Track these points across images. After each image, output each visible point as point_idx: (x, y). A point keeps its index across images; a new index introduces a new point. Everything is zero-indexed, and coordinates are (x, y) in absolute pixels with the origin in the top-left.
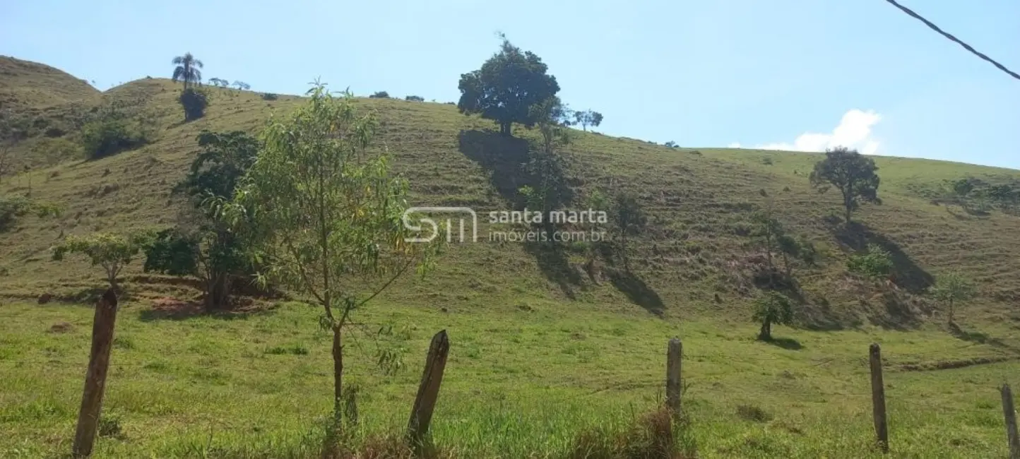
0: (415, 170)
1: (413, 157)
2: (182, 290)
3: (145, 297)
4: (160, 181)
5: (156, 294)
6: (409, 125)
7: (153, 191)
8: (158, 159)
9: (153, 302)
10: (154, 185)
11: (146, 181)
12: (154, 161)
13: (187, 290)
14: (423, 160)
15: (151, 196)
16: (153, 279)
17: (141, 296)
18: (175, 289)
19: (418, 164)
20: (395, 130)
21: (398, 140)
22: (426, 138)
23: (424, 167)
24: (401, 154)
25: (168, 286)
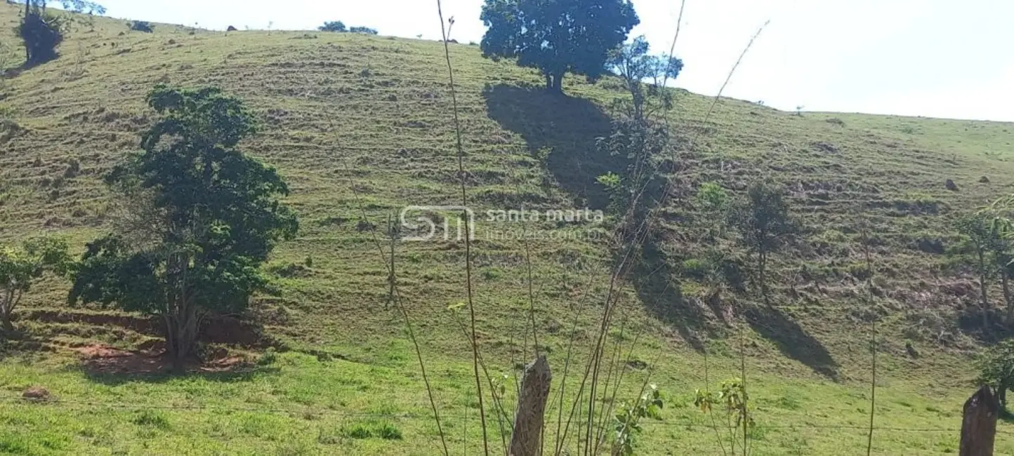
0: (427, 146)
1: (421, 126)
2: (115, 333)
3: (63, 344)
4: (33, 160)
5: (78, 340)
6: (406, 76)
7: (23, 176)
8: (21, 125)
9: (78, 352)
10: (23, 166)
11: (8, 160)
12: (15, 127)
13: (123, 334)
14: (438, 131)
15: (22, 183)
16: (65, 316)
17: (56, 342)
18: (104, 332)
19: (431, 138)
20: (386, 84)
21: (393, 99)
22: (436, 97)
23: (441, 141)
24: (402, 120)
25: (89, 327)
